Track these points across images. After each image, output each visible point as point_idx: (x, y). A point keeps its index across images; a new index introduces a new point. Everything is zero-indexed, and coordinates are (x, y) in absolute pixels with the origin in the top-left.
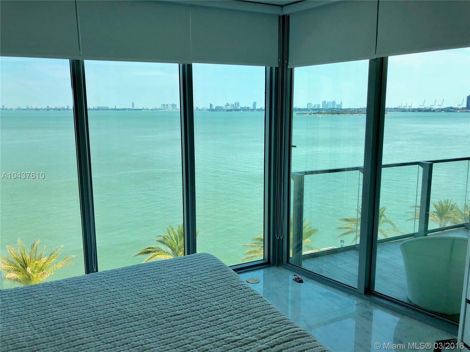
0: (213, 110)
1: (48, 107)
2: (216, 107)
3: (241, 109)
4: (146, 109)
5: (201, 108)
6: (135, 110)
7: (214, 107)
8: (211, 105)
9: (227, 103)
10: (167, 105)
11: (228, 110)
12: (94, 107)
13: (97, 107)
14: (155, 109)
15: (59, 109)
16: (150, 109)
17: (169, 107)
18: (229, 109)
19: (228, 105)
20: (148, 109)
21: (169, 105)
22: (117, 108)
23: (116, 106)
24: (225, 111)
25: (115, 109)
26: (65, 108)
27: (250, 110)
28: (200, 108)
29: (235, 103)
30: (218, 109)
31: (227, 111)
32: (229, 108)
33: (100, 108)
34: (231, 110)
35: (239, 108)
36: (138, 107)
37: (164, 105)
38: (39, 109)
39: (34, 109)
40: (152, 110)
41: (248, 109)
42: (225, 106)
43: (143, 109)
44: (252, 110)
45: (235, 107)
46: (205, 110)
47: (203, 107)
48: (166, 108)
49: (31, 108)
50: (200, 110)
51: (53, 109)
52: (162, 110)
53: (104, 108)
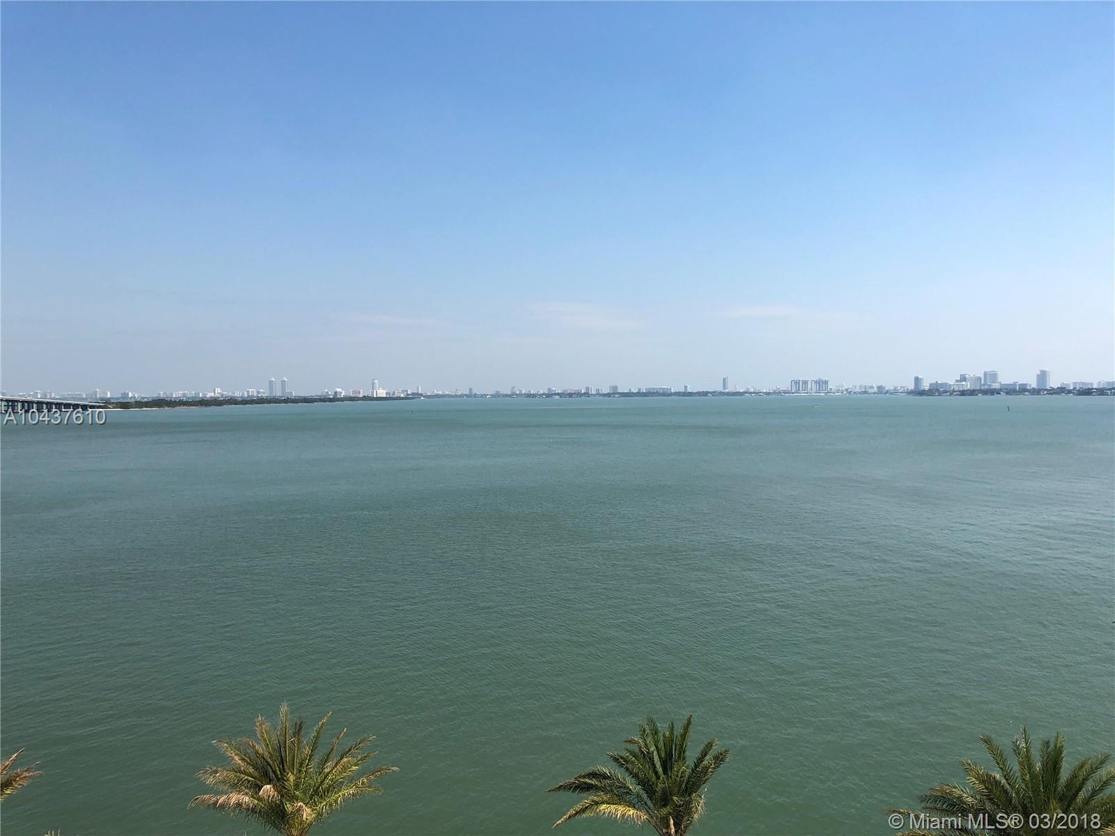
0: (922, 393)
1: (549, 389)
2: (930, 385)
3: (1001, 390)
4: (754, 393)
5: (892, 388)
6: (728, 394)
7: (926, 386)
8: (917, 380)
9: (961, 375)
10: (805, 382)
11: (963, 393)
12: (639, 389)
13: (646, 389)
14: (774, 393)
15: (570, 395)
16: (763, 393)
17: (809, 387)
18: (967, 390)
19: (963, 378)
20: (758, 393)
21: (809, 383)
22: (689, 390)
23: (686, 387)
24: (955, 395)
25: (683, 393)
26: (583, 392)
27: (1028, 391)
28: (887, 389)
29: (985, 374)
30: (937, 390)
31: (960, 395)
32: (968, 386)
33: (652, 391)
34: (972, 393)
35: (996, 386)
36: (736, 389)
37: (797, 383)
38: (534, 396)
39: (525, 394)
40: (768, 394)
41: (1023, 390)
42: (957, 381)
43: (746, 393)
44: (1035, 392)
45: (984, 385)
46: (901, 392)
47: (896, 385)
48: (801, 389)
49: (518, 393)
50: (887, 392)
51: (558, 394)
52: (793, 393)
53: (661, 392)
